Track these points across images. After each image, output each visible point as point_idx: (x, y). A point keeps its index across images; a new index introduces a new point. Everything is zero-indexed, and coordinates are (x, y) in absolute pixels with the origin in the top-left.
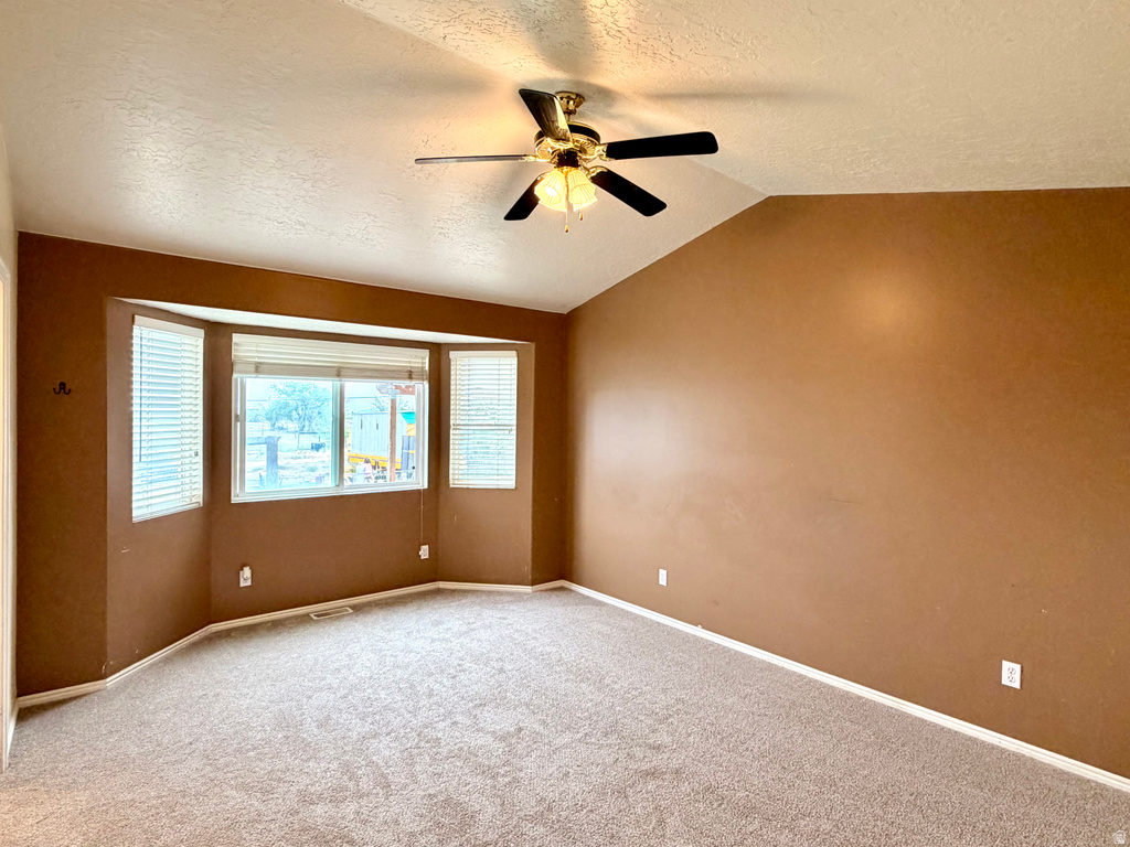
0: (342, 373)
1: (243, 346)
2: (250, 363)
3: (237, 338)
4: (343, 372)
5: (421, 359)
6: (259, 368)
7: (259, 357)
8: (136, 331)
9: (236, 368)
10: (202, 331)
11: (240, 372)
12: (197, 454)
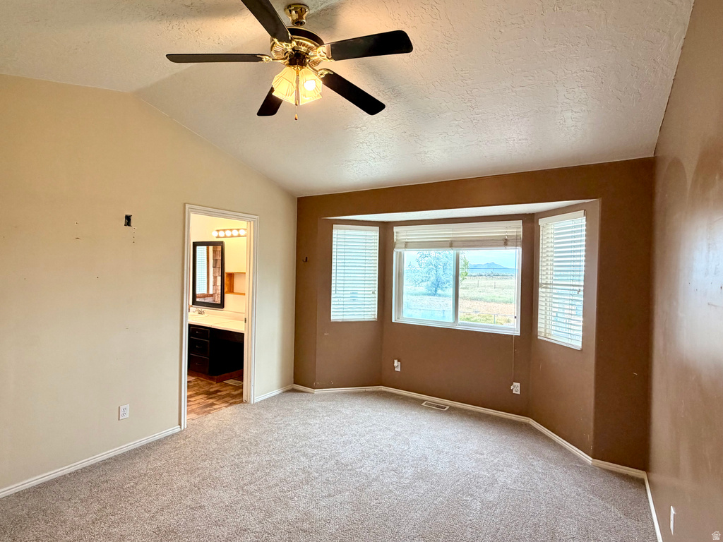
0: (453, 245)
1: (400, 234)
2: (402, 243)
3: (396, 229)
4: (455, 244)
5: (516, 228)
6: (407, 245)
7: (408, 239)
8: (335, 232)
9: (397, 245)
10: (378, 228)
11: (398, 248)
12: (374, 293)
